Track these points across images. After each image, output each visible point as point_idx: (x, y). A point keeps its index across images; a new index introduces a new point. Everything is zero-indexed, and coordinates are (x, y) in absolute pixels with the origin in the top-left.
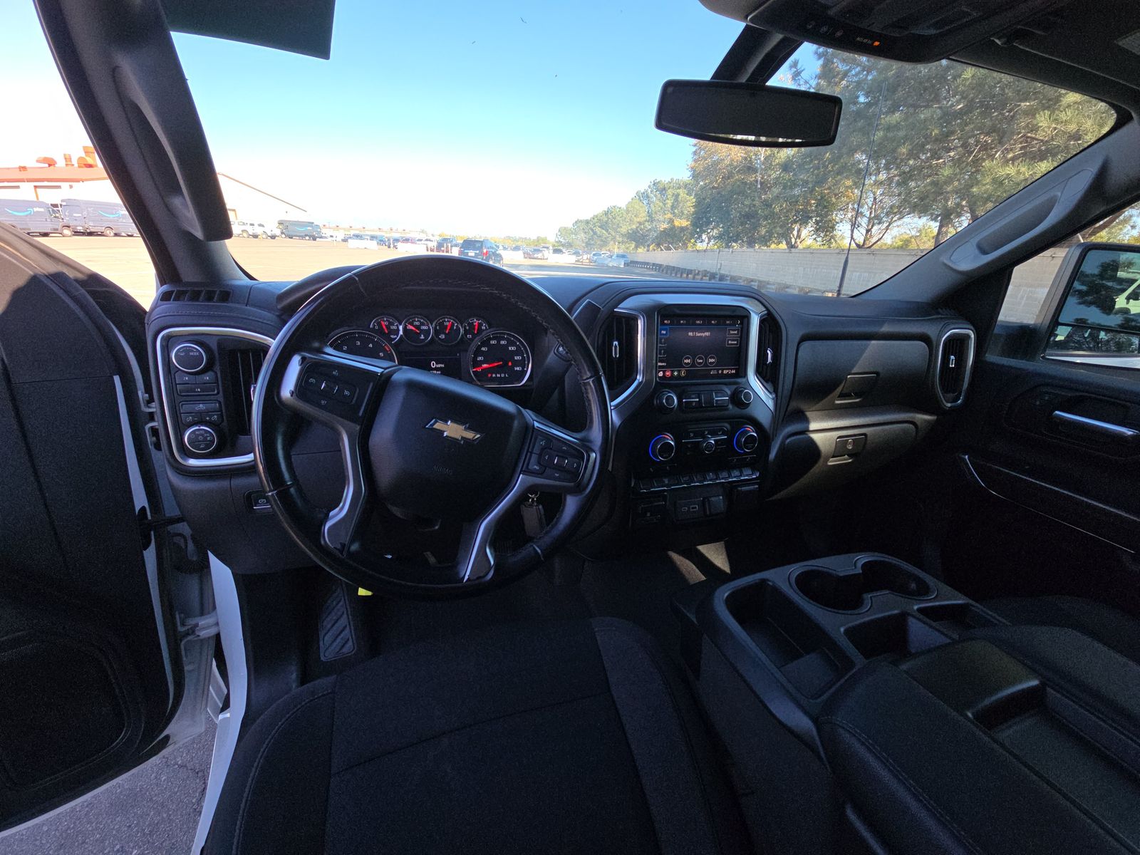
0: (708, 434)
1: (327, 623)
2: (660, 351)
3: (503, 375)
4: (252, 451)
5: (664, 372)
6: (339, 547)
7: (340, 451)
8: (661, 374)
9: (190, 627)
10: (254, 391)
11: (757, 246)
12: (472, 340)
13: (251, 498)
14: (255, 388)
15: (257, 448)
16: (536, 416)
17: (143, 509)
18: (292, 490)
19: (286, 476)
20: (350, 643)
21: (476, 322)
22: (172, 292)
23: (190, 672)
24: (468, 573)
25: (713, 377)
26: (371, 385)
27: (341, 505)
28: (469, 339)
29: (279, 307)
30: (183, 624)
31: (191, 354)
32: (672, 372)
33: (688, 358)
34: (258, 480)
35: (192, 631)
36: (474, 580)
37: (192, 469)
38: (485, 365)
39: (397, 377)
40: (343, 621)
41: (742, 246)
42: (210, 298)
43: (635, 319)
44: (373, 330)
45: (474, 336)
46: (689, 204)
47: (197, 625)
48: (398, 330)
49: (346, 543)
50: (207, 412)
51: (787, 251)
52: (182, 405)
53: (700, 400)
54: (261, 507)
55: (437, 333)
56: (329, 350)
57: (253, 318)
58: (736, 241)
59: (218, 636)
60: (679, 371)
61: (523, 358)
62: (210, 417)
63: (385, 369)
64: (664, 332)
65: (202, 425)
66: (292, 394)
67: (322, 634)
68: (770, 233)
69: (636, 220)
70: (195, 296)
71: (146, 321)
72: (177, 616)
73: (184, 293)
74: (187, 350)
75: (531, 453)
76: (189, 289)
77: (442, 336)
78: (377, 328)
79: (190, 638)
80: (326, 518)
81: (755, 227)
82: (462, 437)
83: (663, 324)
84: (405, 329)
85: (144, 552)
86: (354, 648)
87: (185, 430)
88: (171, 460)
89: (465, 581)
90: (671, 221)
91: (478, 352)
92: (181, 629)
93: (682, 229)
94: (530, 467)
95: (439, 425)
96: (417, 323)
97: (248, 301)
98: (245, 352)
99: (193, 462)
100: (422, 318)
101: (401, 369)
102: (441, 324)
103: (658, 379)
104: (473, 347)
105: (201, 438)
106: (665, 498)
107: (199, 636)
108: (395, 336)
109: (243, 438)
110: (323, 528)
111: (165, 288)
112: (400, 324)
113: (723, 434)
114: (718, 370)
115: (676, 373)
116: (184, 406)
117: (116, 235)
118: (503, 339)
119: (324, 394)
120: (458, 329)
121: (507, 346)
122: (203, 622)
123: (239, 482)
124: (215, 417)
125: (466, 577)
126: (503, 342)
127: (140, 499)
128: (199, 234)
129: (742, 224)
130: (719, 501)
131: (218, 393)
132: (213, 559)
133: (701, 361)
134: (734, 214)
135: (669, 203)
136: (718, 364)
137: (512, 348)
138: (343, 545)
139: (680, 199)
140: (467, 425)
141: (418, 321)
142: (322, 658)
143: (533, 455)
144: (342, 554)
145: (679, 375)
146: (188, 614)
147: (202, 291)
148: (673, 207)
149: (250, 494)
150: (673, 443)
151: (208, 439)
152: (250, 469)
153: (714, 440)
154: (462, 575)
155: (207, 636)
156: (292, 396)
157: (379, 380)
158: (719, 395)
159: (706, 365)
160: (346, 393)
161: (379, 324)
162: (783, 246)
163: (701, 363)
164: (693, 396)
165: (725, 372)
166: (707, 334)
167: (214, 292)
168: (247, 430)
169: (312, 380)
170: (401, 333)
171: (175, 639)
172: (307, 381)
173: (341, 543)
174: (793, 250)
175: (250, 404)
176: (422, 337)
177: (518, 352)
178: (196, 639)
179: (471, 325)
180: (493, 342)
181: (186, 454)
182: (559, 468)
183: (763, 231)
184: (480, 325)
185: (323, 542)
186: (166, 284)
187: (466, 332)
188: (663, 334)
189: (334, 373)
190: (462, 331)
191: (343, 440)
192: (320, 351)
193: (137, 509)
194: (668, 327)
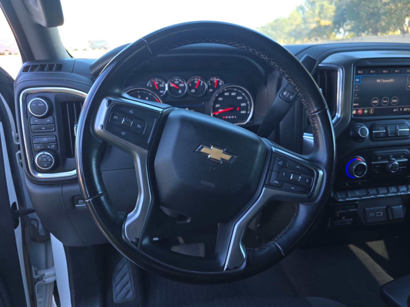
0: (393, 157)
1: (117, 278)
2: (355, 94)
3: (233, 117)
4: (75, 168)
5: (357, 110)
6: (134, 241)
7: (134, 168)
8: (354, 112)
9: (40, 275)
10: (76, 129)
11: (379, 34)
12: (213, 93)
13: (74, 199)
14: (77, 127)
15: (79, 167)
16: (272, 143)
17: (14, 203)
18: (102, 198)
19: (98, 187)
20: (131, 293)
21: (215, 80)
22: (29, 66)
23: (39, 303)
24: (227, 264)
25: (396, 113)
26: (156, 120)
27: (135, 209)
28: (211, 92)
29: (92, 73)
30: (36, 274)
31: (39, 105)
32: (363, 110)
33: (376, 99)
34: (79, 187)
35: (41, 278)
36: (231, 270)
37: (40, 180)
38: (220, 110)
39: (172, 114)
40: (127, 278)
41: (368, 34)
42: (51, 69)
43: (336, 71)
44: (149, 88)
45: (214, 90)
46: (330, 10)
47: (44, 275)
48: (165, 87)
49: (139, 238)
50: (49, 143)
51: (402, 35)
52: (34, 138)
53: (387, 131)
54: (80, 205)
55: (190, 88)
56: (125, 95)
57: (76, 81)
58: (364, 32)
59: (55, 282)
60: (369, 110)
61: (247, 104)
62: (50, 146)
63: (164, 109)
64: (358, 80)
65: (45, 151)
66: (102, 127)
67: (114, 285)
68: (388, 24)
69: (295, 23)
70: (42, 68)
71: (14, 85)
72: (33, 269)
73: (36, 66)
74: (37, 102)
75: (272, 170)
76: (38, 64)
77: (193, 91)
78: (151, 86)
79: (40, 282)
80: (125, 218)
81: (378, 21)
82: (222, 159)
83: (357, 74)
84: (169, 87)
85: (15, 230)
86: (133, 297)
87: (36, 155)
88: (28, 174)
89: (225, 269)
90: (318, 22)
91: (216, 102)
92: (35, 277)
93: (326, 27)
94: (271, 182)
95: (205, 150)
96: (177, 82)
97: (73, 70)
98: (71, 103)
99: (40, 175)
100: (180, 79)
101: (174, 109)
102: (193, 83)
103: (353, 116)
104: (213, 99)
105: (45, 160)
106: (356, 206)
107: (45, 281)
108: (163, 92)
109: (69, 160)
110: (123, 226)
111: (26, 64)
112: (166, 83)
113: (404, 158)
114: (399, 108)
115: (366, 111)
116: (35, 139)
117: (10, 54)
118: (234, 91)
119: (124, 127)
120: (204, 85)
121: (235, 97)
122: (47, 273)
123: (66, 189)
124: (53, 146)
125: (226, 267)
126: (233, 94)
127: (13, 198)
128: (43, 22)
129: (369, 20)
130: (399, 209)
131: (55, 130)
132: (53, 237)
133: (386, 101)
134: (363, 14)
135: (317, 11)
136: (399, 103)
137: (239, 98)
138: (138, 240)
139: (324, 7)
140: (225, 150)
141: (177, 81)
142: (115, 301)
143: (273, 172)
144: (137, 246)
145: (368, 113)
146: (39, 268)
147: (46, 64)
148: (320, 13)
149: (73, 197)
150: (365, 164)
151: (49, 160)
152: (73, 180)
153: (398, 162)
154: (223, 264)
155: (50, 282)
156: (102, 129)
157: (161, 116)
158: (402, 127)
159: (390, 104)
160: (139, 126)
161: (153, 84)
162: (398, 32)
163: (386, 103)
164: (381, 128)
165: (405, 109)
166: (392, 80)
167: (54, 65)
168: (72, 154)
169: (116, 117)
170: (167, 89)
171: (32, 282)
172: (112, 119)
173: (136, 238)
174: (406, 35)
175: (74, 138)
176: (180, 92)
177: (244, 100)
178: (43, 283)
179: (212, 82)
180: (227, 94)
181: (36, 170)
182: (294, 182)
183: (383, 24)
184: (218, 82)
185: (123, 237)
186: (26, 62)
187: (209, 87)
188: (357, 82)
189: (130, 111)
190: (206, 86)
191: (136, 162)
192: (120, 96)
193: (11, 204)
194: (360, 76)
